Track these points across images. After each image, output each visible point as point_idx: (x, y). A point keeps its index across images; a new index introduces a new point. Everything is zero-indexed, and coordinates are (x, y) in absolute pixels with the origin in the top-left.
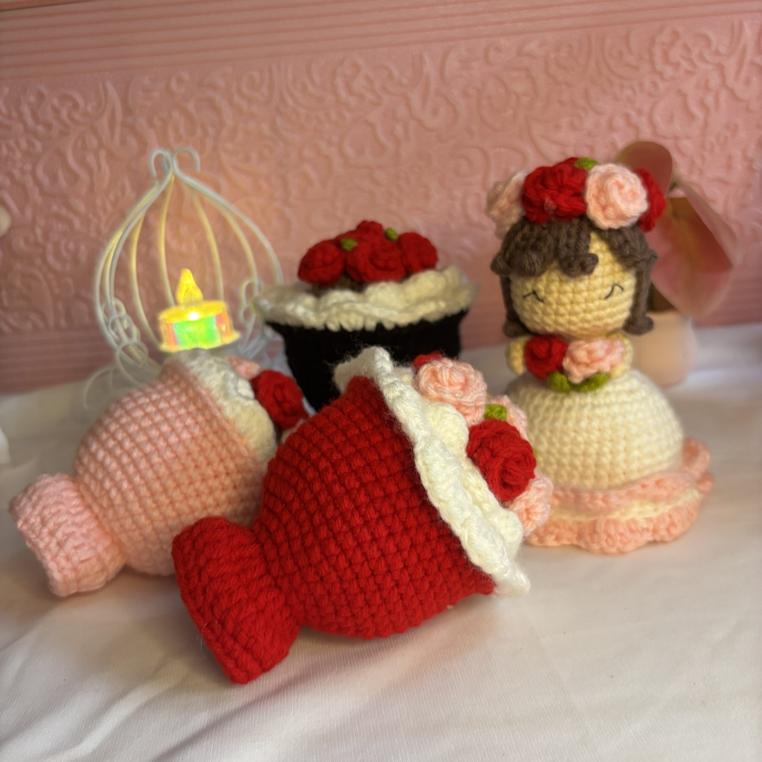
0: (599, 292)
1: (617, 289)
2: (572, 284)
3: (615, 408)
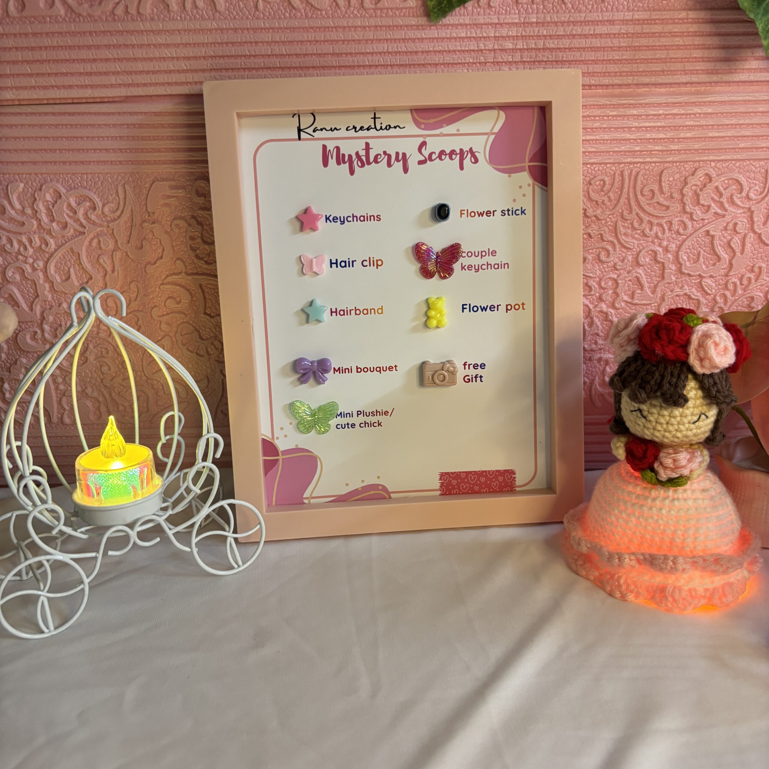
0: (689, 418)
1: (703, 417)
2: (670, 411)
3: (690, 502)
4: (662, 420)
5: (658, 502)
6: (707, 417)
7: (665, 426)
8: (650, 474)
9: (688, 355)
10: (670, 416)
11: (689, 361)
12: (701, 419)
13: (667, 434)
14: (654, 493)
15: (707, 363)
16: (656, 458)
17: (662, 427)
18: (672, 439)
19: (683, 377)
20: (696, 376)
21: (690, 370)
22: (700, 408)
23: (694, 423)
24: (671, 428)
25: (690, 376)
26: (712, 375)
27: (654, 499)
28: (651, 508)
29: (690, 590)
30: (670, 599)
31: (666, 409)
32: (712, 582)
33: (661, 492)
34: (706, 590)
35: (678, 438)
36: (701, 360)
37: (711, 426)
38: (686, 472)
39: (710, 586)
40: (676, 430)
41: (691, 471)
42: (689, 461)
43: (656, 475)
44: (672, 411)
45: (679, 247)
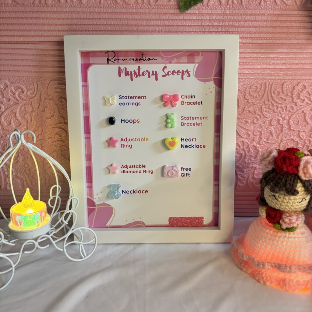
0: (298, 200)
1: (304, 200)
2: (289, 197)
3: (297, 239)
4: (285, 201)
5: (281, 239)
6: (306, 200)
7: (286, 204)
8: (278, 225)
9: (298, 171)
10: (289, 199)
11: (299, 174)
12: (303, 201)
13: (287, 207)
14: (279, 234)
15: (307, 175)
16: (281, 218)
17: (285, 204)
18: (289, 210)
19: (296, 181)
20: (301, 181)
21: (299, 178)
22: (303, 196)
23: (300, 202)
24: (289, 205)
25: (299, 181)
26: (309, 181)
27: (280, 237)
28: (278, 242)
29: (297, 281)
30: (287, 285)
31: (287, 196)
32: (307, 278)
33: (283, 234)
34: (304, 281)
35: (292, 209)
36: (305, 174)
37: (306, 204)
38: (295, 225)
39: (306, 279)
40: (291, 206)
41: (298, 225)
42: (297, 220)
43: (281, 226)
44: (290, 197)
45: (290, 118)
